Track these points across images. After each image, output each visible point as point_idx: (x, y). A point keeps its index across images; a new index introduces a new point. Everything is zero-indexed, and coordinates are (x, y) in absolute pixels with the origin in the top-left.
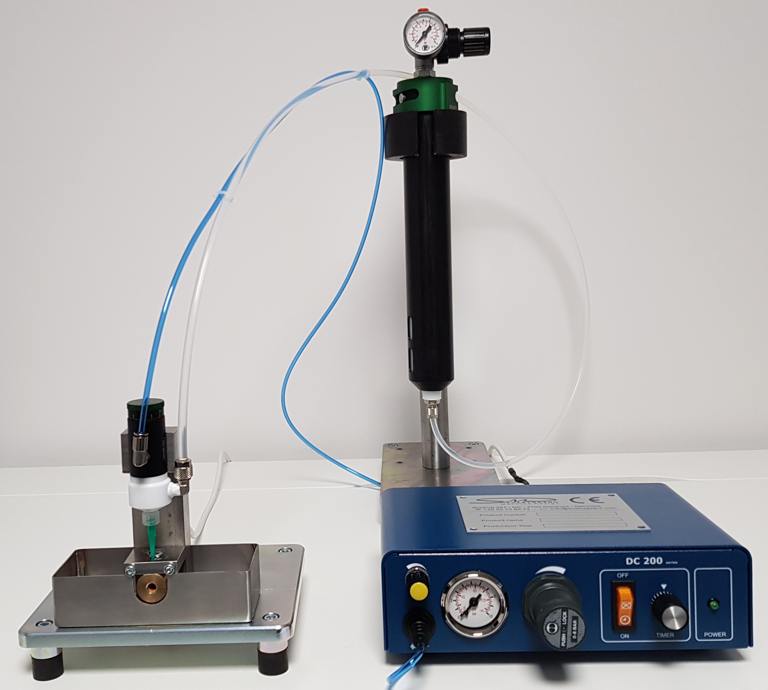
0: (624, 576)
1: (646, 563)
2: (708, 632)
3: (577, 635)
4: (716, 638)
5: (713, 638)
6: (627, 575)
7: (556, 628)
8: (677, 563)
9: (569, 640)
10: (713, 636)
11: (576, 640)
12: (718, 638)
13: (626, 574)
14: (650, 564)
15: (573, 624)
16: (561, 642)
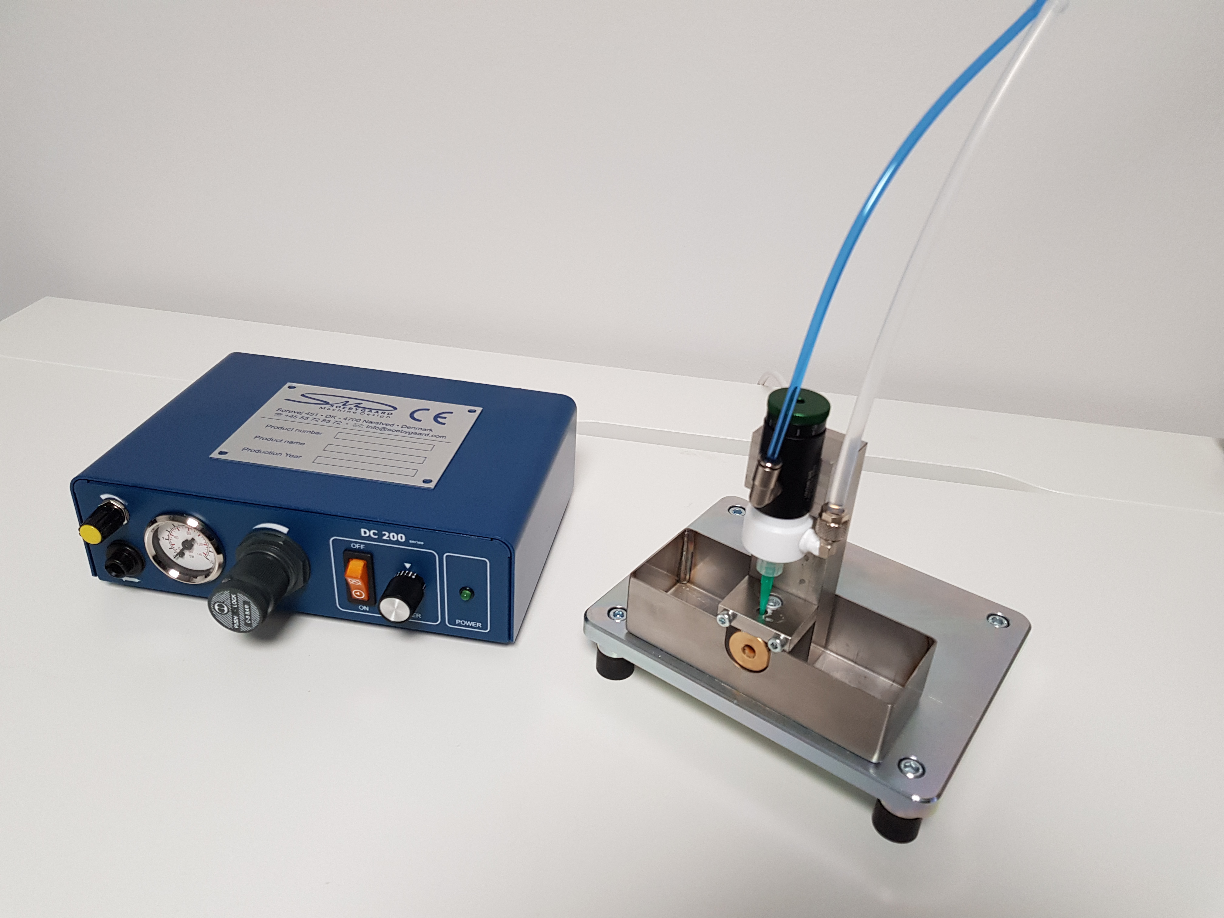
0: (359, 547)
1: (385, 538)
2: (461, 620)
3: (250, 620)
4: (468, 627)
5: (465, 626)
6: (364, 547)
7: (226, 609)
8: (422, 543)
9: (242, 623)
10: (466, 624)
11: (250, 625)
12: (471, 627)
13: (362, 545)
14: (390, 539)
15: (244, 608)
16: (233, 624)
